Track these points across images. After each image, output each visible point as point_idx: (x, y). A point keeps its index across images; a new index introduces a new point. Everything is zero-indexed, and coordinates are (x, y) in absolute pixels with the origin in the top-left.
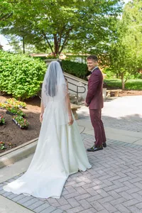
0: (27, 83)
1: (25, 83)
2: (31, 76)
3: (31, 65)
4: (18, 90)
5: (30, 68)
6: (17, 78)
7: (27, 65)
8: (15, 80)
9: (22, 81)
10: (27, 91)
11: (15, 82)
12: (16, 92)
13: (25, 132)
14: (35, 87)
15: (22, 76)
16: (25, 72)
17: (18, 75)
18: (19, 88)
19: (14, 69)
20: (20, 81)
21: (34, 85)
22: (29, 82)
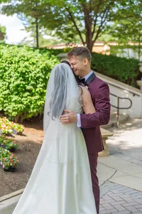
0: (27, 93)
1: (24, 92)
2: (32, 82)
3: (33, 64)
4: (13, 104)
5: (31, 68)
6: (11, 85)
7: (27, 63)
8: (8, 88)
9: (19, 90)
10: (28, 107)
11: (7, 92)
12: (10, 107)
13: (9, 177)
14: (39, 99)
15: (18, 82)
16: (23, 74)
17: (12, 80)
18: (15, 102)
19: (5, 71)
20: (16, 90)
21: (38, 97)
22: (30, 91)
